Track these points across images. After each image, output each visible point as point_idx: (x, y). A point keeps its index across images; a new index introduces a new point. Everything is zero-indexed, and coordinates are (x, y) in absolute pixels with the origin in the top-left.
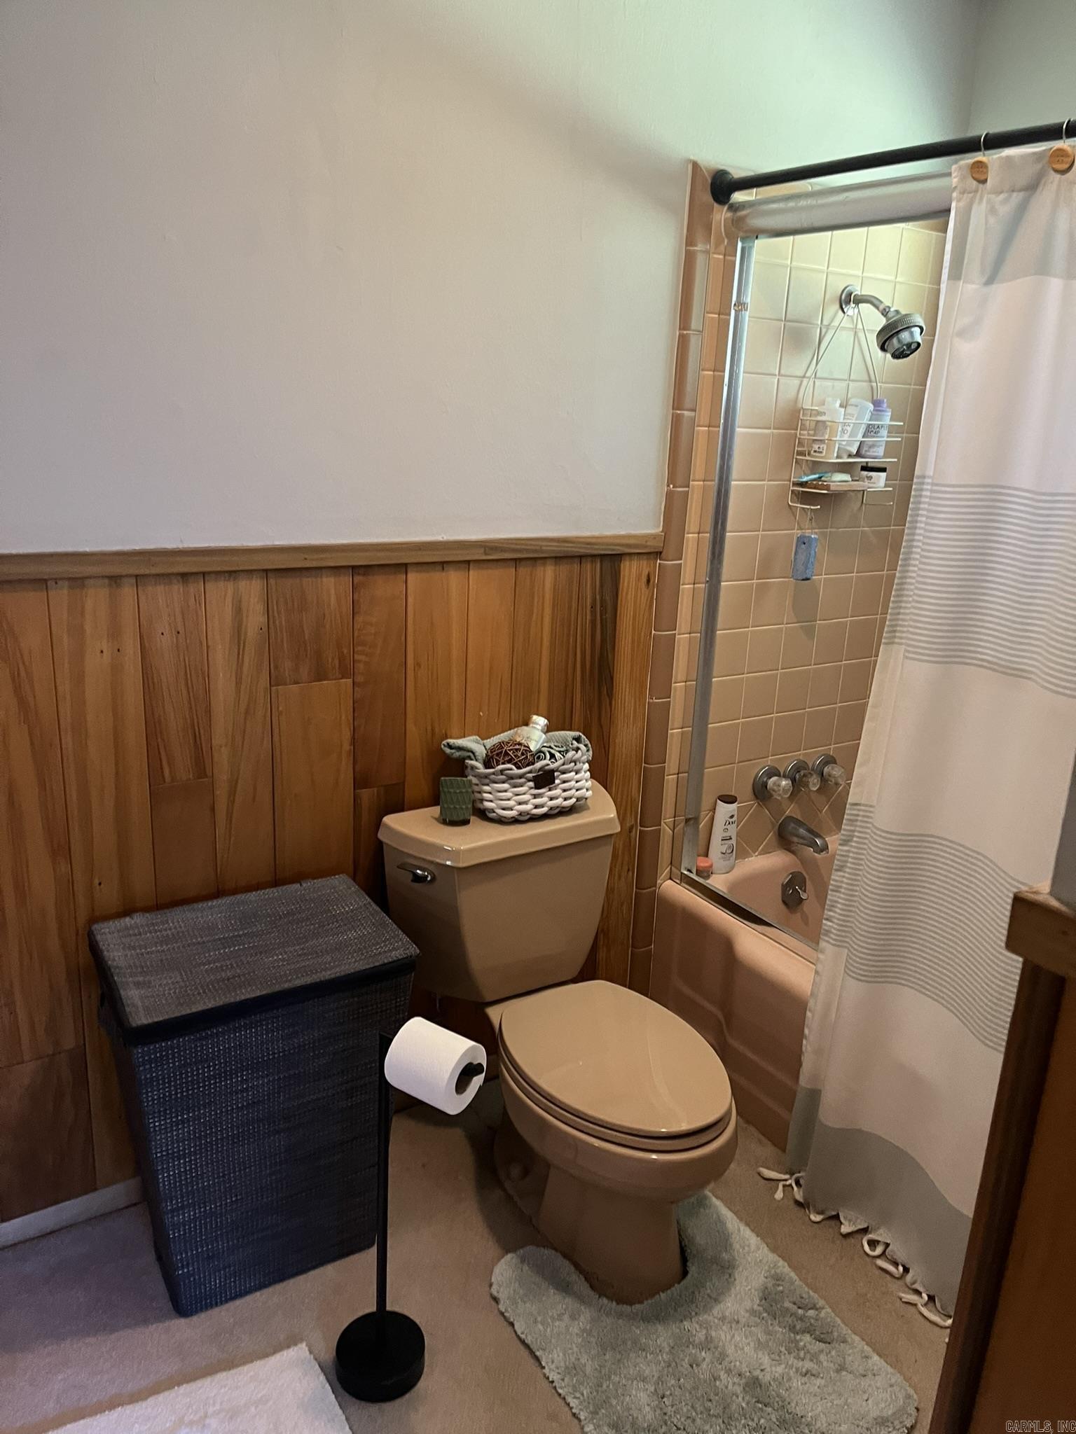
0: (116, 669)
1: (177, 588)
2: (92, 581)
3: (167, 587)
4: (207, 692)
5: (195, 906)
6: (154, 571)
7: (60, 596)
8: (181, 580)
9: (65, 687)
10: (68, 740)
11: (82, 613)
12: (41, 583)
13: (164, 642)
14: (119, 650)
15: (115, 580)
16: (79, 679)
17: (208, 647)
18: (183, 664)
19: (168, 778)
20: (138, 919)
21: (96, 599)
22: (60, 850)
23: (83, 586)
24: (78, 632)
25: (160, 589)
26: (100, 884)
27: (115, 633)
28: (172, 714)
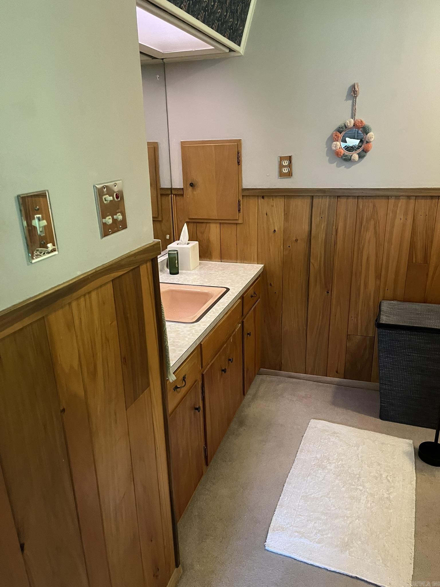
0: (404, 225)
1: (428, 201)
2: (402, 197)
3: (425, 200)
4: (432, 236)
5: (414, 303)
6: (421, 195)
7: (392, 201)
8: (430, 198)
9: (388, 229)
10: (386, 244)
11: (397, 207)
12: (388, 197)
13: (421, 218)
14: (406, 219)
15: (409, 197)
16: (393, 227)
17: (435, 221)
18: (426, 225)
19: (414, 262)
20: (395, 302)
21: (402, 202)
22: (378, 277)
23: (399, 199)
24: (395, 213)
25: (423, 201)
26: (387, 290)
27: (406, 214)
28: (419, 242)
